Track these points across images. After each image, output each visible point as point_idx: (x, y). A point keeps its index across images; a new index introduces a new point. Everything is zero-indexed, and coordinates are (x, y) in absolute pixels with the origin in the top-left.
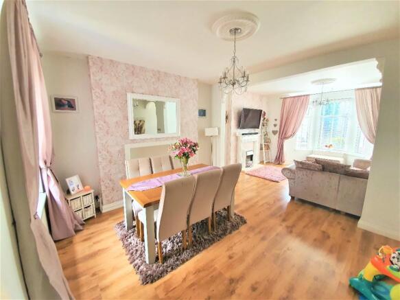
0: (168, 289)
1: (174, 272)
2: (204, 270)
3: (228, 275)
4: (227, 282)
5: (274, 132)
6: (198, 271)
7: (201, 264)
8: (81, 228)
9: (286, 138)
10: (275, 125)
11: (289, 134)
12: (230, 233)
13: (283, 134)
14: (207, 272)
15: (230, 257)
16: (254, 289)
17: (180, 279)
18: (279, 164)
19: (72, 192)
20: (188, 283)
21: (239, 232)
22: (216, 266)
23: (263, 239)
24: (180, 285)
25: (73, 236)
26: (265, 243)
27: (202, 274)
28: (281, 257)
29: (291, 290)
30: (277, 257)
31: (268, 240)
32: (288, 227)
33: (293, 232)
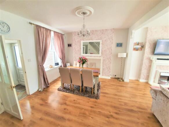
4: (64, 102)
14: (66, 97)
15: (74, 100)
16: (65, 109)
22: (69, 98)
28: (85, 115)
29: (69, 120)
30: (84, 114)
31: (92, 109)
32: (112, 116)
33: (110, 119)
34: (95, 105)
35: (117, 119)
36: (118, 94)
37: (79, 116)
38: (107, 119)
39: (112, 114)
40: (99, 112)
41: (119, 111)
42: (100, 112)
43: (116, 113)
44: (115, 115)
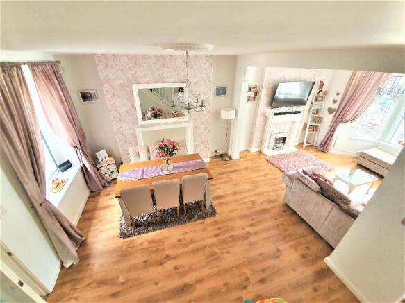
0: (130, 245)
1: (140, 236)
2: (156, 242)
3: (167, 252)
4: (164, 256)
5: (330, 111)
6: (152, 241)
7: (158, 238)
8: (107, 184)
9: (342, 121)
10: (334, 102)
11: (348, 117)
12: (195, 221)
13: (340, 116)
14: (156, 244)
15: (179, 241)
16: (176, 268)
17: (139, 242)
18: (322, 151)
19: (101, 162)
20: (142, 246)
21: (203, 223)
22: (166, 243)
23: (216, 235)
24: (137, 246)
25: (101, 190)
26: (215, 240)
27: (153, 244)
28: (215, 256)
29: (199, 281)
30: (213, 255)
31: (219, 238)
32: (248, 233)
33: (249, 239)
34: (219, 229)
35: (256, 233)
36: (236, 189)
37: (208, 263)
38: (246, 241)
39: (247, 229)
40: (230, 237)
41: (253, 219)
42: (232, 236)
43: (252, 225)
44: (252, 230)
